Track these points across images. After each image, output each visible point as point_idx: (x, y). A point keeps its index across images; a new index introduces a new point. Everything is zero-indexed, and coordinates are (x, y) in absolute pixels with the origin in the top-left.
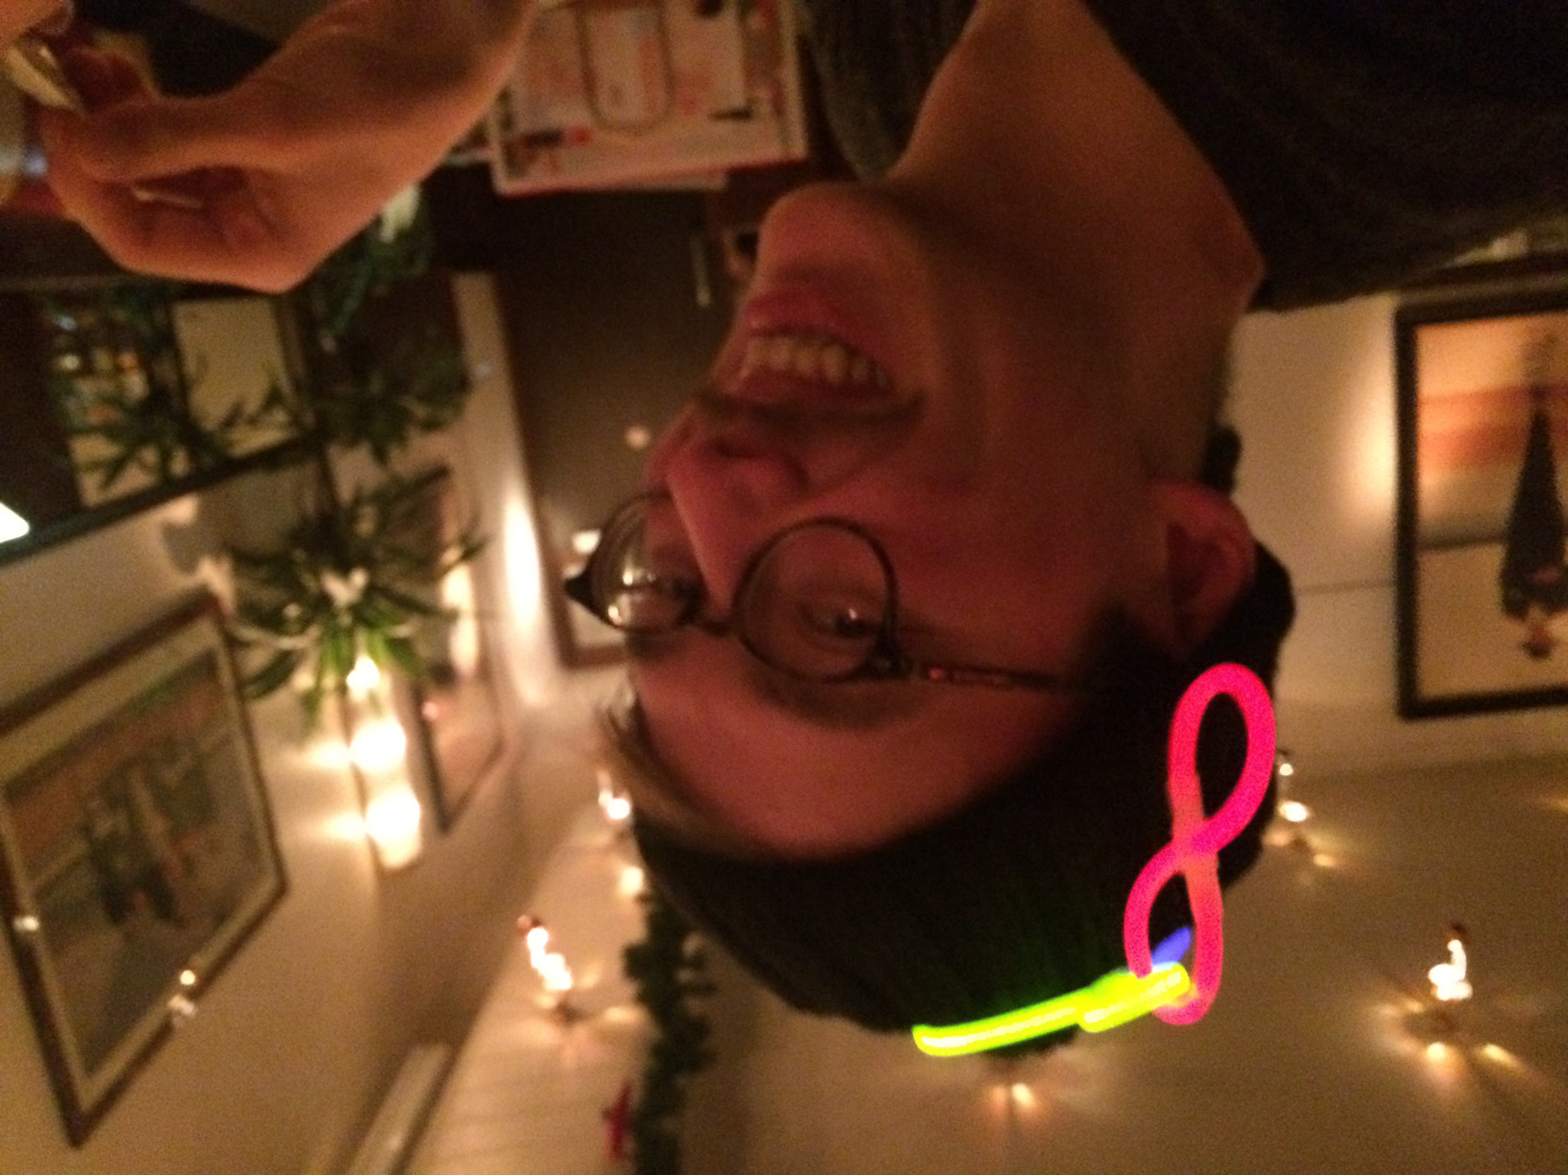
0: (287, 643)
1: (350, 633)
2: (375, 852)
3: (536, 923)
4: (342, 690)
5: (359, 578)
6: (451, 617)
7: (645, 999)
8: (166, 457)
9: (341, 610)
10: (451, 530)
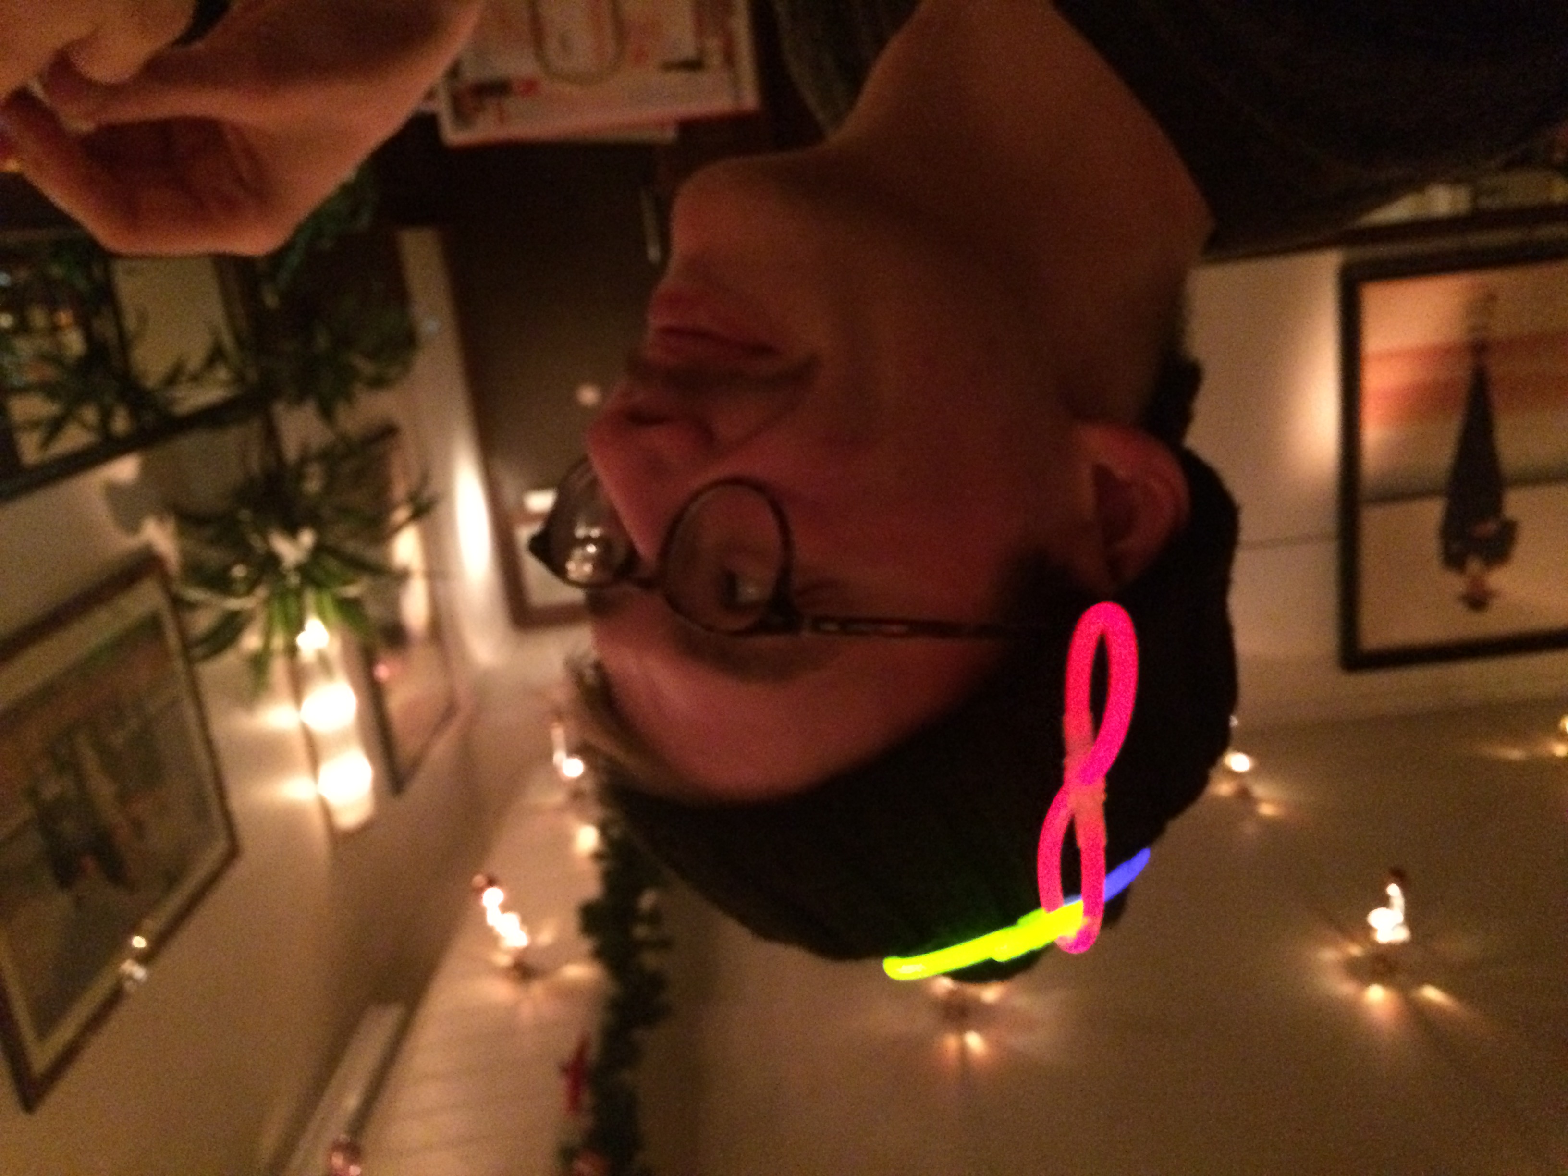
0: (234, 604)
1: (298, 594)
2: (327, 812)
3: (491, 882)
4: (292, 651)
5: (307, 538)
6: (402, 576)
7: (600, 954)
8: (106, 416)
9: (289, 571)
10: (400, 490)
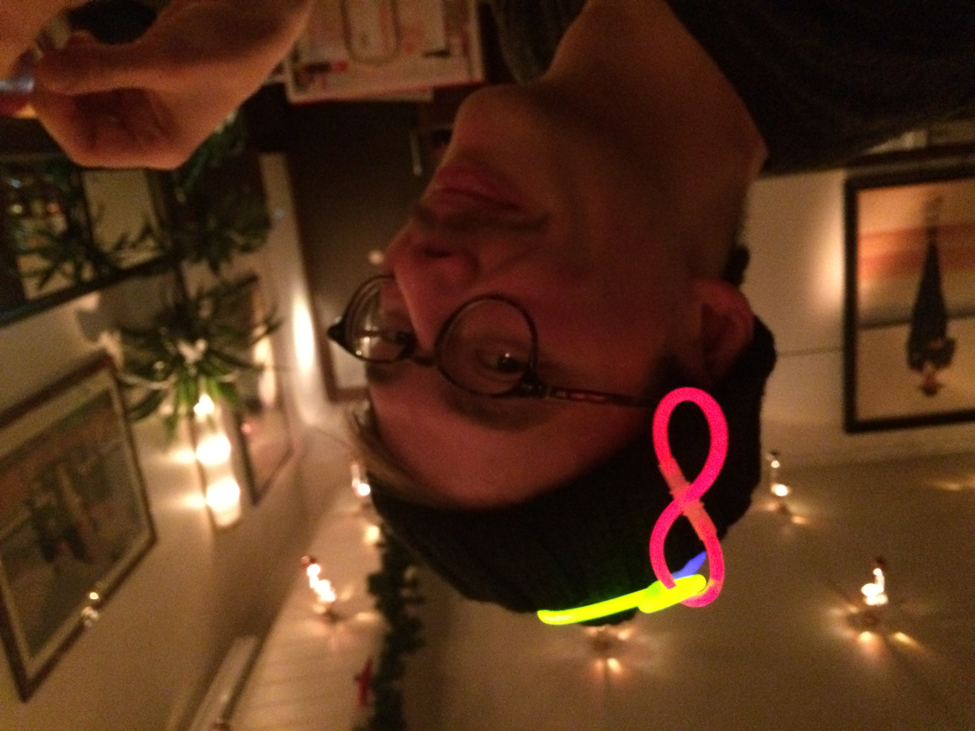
0: (156, 386)
1: (196, 379)
2: (211, 516)
3: (313, 561)
4: (191, 415)
5: (201, 345)
6: (259, 369)
7: (379, 607)
8: (79, 268)
9: (190, 365)
10: (259, 315)
